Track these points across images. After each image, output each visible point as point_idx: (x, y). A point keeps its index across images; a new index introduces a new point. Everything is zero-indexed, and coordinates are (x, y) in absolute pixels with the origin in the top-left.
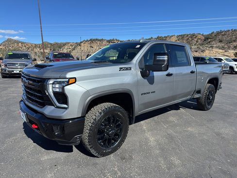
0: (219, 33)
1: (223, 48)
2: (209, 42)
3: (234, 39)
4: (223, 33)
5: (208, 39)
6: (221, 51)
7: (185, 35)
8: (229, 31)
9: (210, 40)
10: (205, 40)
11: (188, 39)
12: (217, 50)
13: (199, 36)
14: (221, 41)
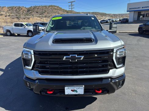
0: (35, 7)
1: (39, 17)
2: (31, 13)
3: (44, 11)
4: (37, 8)
5: (29, 10)
6: (38, 18)
7: (13, 7)
8: (40, 6)
9: (31, 11)
10: (28, 11)
11: (16, 10)
12: (37, 18)
13: (24, 9)
14: (37, 13)
